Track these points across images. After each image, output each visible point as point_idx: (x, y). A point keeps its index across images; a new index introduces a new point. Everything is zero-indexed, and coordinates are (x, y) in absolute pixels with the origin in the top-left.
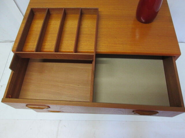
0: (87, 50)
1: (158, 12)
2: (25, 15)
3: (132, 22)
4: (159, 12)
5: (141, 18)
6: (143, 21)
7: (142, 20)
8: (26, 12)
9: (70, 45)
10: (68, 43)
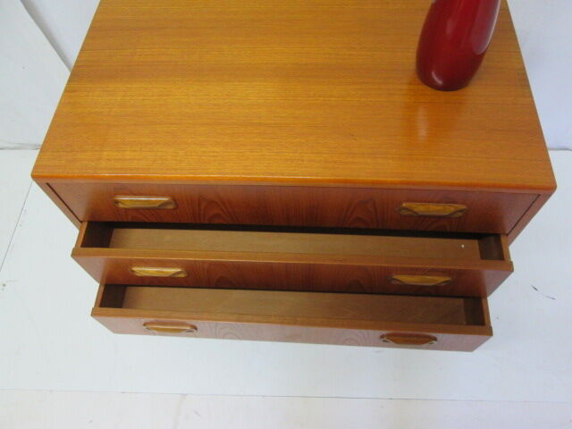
0: (263, 174)
1: (483, 54)
2: (75, 66)
3: (405, 87)
4: (486, 56)
5: (433, 74)
6: (440, 82)
7: (434, 81)
8: (78, 57)
9: (212, 158)
10: (204, 152)
